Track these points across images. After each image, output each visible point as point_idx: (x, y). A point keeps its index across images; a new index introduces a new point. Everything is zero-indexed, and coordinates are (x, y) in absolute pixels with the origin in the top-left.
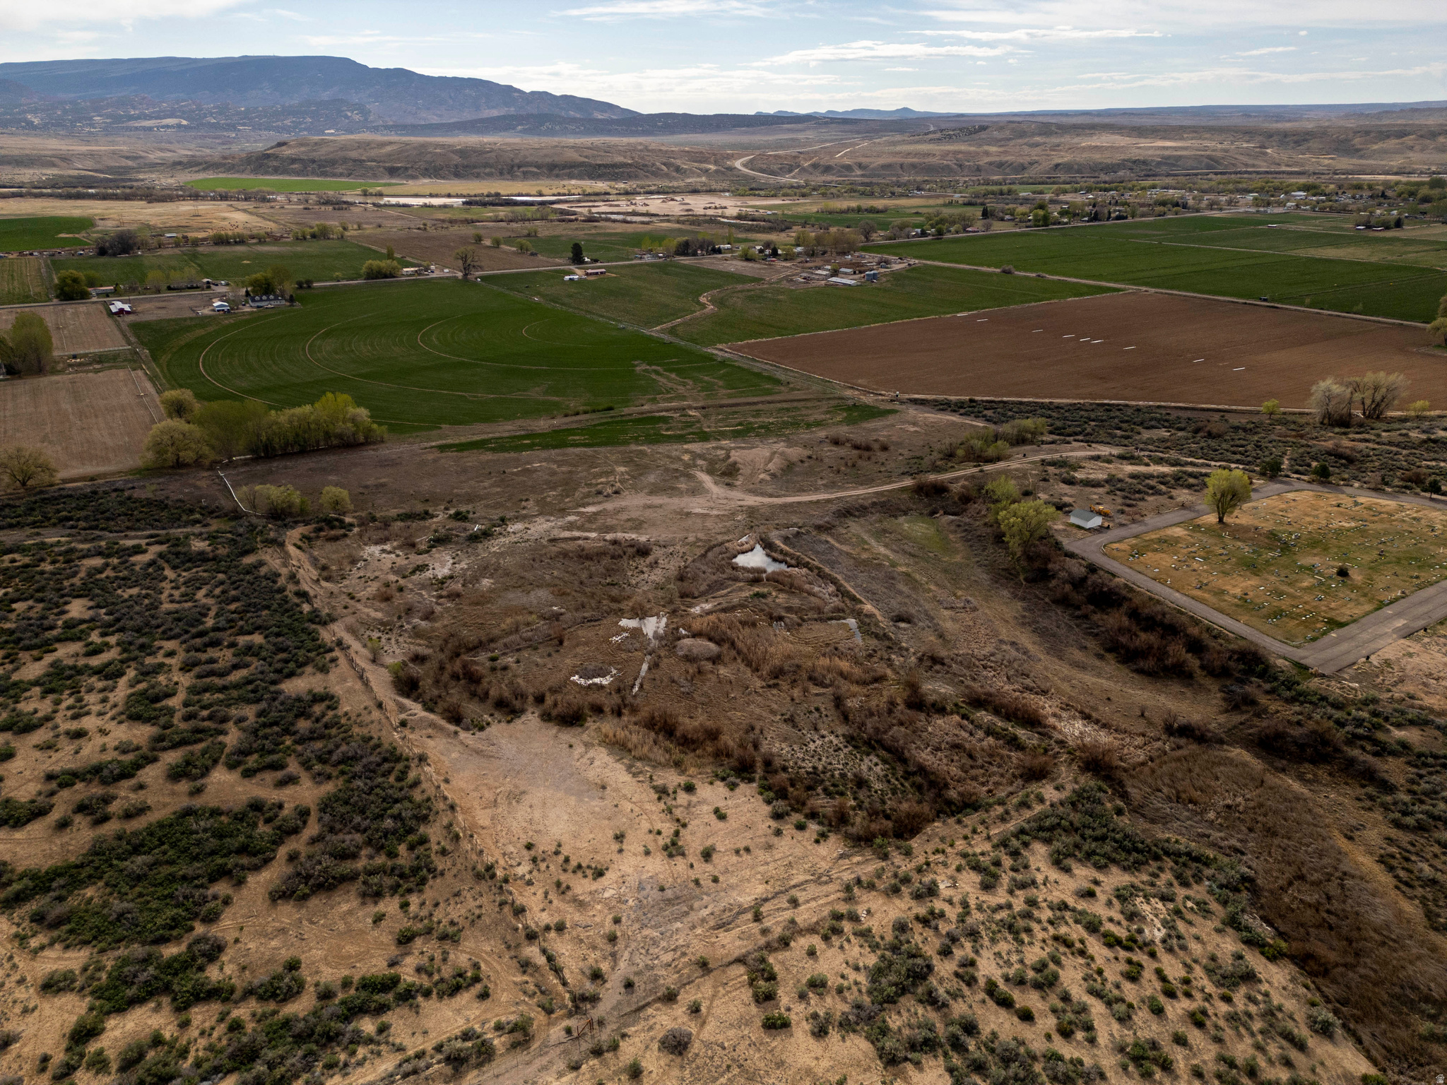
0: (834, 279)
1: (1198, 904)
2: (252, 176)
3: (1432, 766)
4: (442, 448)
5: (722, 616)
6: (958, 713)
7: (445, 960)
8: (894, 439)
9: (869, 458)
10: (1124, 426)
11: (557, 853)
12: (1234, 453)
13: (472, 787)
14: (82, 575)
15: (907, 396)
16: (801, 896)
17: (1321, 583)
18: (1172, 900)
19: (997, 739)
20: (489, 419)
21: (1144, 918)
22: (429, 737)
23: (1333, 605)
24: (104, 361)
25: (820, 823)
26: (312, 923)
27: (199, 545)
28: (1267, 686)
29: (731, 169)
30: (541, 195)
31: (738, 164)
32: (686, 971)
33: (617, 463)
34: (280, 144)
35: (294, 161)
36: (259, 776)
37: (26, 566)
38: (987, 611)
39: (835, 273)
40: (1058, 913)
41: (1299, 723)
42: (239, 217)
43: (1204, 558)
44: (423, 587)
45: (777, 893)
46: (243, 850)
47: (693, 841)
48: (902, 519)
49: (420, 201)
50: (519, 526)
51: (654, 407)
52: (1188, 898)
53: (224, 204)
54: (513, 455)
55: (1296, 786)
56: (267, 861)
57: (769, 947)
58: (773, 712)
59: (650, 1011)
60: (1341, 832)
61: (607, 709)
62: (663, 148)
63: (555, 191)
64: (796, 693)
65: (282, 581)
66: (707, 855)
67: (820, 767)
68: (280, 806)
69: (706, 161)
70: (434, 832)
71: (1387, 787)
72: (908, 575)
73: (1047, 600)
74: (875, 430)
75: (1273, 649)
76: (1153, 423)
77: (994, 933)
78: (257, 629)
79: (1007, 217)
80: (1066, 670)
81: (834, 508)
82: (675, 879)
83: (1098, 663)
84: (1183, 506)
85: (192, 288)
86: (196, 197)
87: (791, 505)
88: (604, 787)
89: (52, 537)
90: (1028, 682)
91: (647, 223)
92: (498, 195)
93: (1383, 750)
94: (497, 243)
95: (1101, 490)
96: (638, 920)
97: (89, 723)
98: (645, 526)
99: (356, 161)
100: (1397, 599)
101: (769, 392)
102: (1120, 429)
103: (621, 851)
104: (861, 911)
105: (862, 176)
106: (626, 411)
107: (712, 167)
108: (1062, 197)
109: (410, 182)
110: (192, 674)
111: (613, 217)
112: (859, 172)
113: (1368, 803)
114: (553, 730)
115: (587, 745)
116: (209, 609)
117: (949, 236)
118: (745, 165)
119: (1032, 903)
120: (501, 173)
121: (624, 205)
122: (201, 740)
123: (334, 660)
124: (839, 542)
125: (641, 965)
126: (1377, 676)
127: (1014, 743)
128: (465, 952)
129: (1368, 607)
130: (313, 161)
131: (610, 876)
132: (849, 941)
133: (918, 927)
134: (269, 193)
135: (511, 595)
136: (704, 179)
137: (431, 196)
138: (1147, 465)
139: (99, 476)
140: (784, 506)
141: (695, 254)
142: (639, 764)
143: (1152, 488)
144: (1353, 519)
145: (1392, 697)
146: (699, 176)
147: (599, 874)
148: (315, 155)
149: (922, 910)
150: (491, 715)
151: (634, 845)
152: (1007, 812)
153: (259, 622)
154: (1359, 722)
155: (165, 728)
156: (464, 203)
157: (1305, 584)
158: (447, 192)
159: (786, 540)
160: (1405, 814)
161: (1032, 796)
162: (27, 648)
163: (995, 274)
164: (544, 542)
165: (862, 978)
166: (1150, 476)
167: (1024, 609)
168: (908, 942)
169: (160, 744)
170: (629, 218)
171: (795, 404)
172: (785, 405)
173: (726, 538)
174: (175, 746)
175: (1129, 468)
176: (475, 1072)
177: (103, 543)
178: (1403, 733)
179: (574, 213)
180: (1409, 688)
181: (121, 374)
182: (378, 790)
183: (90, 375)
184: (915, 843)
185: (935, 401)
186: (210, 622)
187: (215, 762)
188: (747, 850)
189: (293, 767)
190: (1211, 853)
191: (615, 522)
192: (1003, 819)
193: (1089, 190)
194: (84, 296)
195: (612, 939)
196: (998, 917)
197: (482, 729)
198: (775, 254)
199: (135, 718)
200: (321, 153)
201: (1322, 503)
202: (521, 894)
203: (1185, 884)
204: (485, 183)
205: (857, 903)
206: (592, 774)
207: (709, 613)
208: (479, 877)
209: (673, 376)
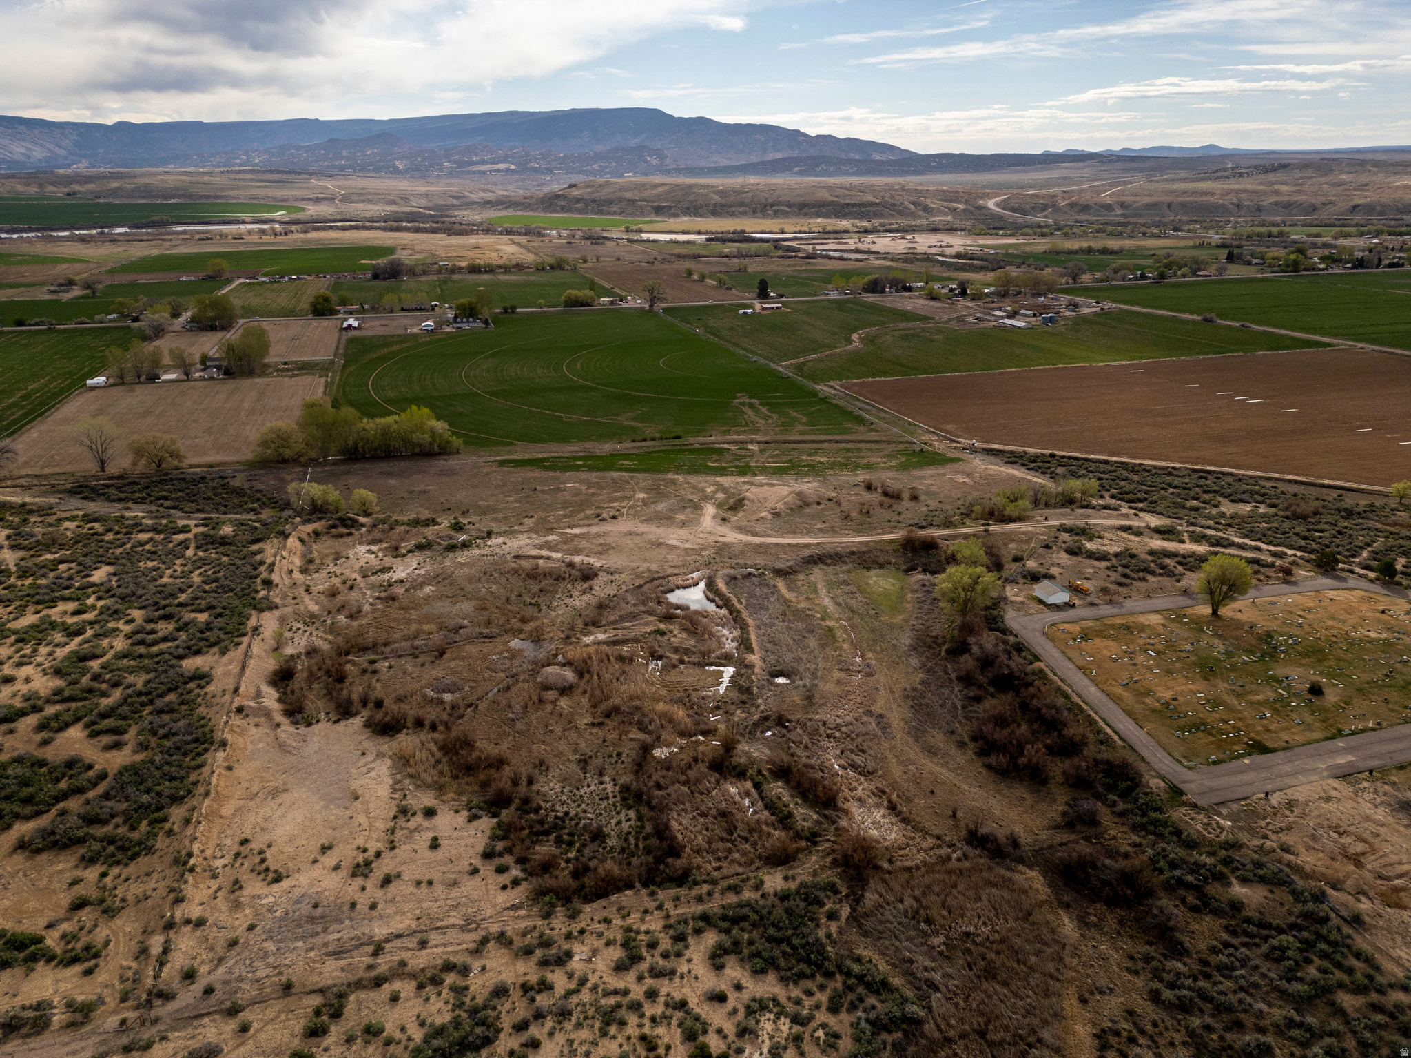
0: (1006, 321)
1: (826, 1034)
2: (542, 214)
3: (1253, 937)
4: (502, 463)
5: (604, 648)
6: (752, 780)
7: (90, 932)
8: (934, 489)
9: (890, 506)
10: (1206, 497)
11: (261, 852)
12: (1305, 538)
13: (248, 777)
14: (128, 546)
15: (985, 446)
16: (434, 938)
17: (1280, 698)
18: (802, 1024)
19: (773, 814)
20: (565, 439)
21: (757, 1036)
22: (257, 725)
23: (1273, 727)
24: (304, 368)
25: (524, 870)
26: (25, 875)
27: (227, 530)
28: (1121, 806)
29: (980, 208)
30: (783, 232)
31: (991, 204)
32: (268, 990)
33: (641, 490)
34: (571, 186)
35: (578, 200)
36: (99, 738)
37: (96, 534)
38: (882, 679)
39: (1013, 315)
40: (669, 1012)
41: (1126, 856)
42: (511, 249)
43: (1158, 653)
44: (372, 587)
45: (415, 932)
46: (29, 800)
47: (386, 865)
48: (873, 572)
49: (668, 237)
50: (500, 540)
51: (719, 439)
52: (824, 1026)
53: (506, 238)
54: (558, 474)
55: (1068, 927)
56: (38, 814)
57: (358, 985)
58: (575, 751)
59: (206, 1020)
60: (1079, 989)
61: (427, 723)
62: (920, 188)
63: (797, 229)
64: (613, 736)
65: (263, 568)
66: (387, 881)
67: (572, 813)
68: (90, 767)
69: (956, 201)
70: (176, 813)
71: (1178, 951)
72: (830, 630)
73: (953, 676)
74: (920, 478)
75: (1158, 766)
76: (1243, 496)
77: (586, 1018)
78: (210, 607)
79: (1256, 261)
80: (913, 752)
81: (807, 552)
82: (337, 897)
83: (953, 750)
84: (1185, 592)
85: (421, 309)
86: (487, 231)
87: (768, 545)
88: (356, 798)
89: (137, 512)
90: (858, 760)
91: (861, 260)
92: (743, 232)
93: (1205, 906)
94: (703, 278)
95: (1104, 564)
96: (270, 931)
97: (27, 670)
98: (611, 552)
99: (632, 202)
100: (1363, 731)
101: (846, 431)
102: (1197, 499)
103: (315, 861)
104: (476, 966)
105: (1122, 215)
106: (692, 440)
107: (961, 206)
108: (1341, 241)
109: (672, 220)
110: (130, 641)
111: (832, 254)
112: (1119, 212)
113: (1140, 964)
114: (367, 733)
115: (380, 755)
116: (190, 586)
117: (1174, 280)
118: (997, 205)
119: (652, 995)
120: (754, 212)
121: (852, 244)
122: (85, 699)
123: (238, 644)
124: (790, 589)
125: (237, 974)
126: (1265, 818)
127: (784, 820)
128: (110, 928)
129: (1317, 735)
130: (594, 201)
131: (285, 884)
132: (439, 994)
133: (516, 995)
134: (545, 229)
135: (439, 604)
136: (949, 218)
137: (684, 232)
138: (1183, 542)
139: (219, 465)
140: (760, 546)
141: (883, 292)
142: (407, 782)
143: (1163, 567)
144: (1390, 629)
145: (1261, 847)
146: (946, 215)
147: (278, 879)
148: (597, 195)
149: (533, 979)
150: (327, 713)
151: (330, 860)
152: (709, 894)
153: (214, 603)
154: (1196, 868)
155: (70, 684)
156: (708, 240)
157: (1260, 697)
158: (697, 229)
159: (732, 579)
160: (1172, 986)
161: (752, 882)
162: (37, 603)
163: (1194, 322)
164: (509, 557)
165: (418, 1035)
166: (1173, 555)
167: (922, 682)
168: (494, 1008)
169: (58, 696)
170: (845, 255)
171: (862, 445)
172: (850, 446)
173: (676, 571)
174: (64, 701)
175: (1157, 543)
176: (20, 1041)
177: (164, 522)
178: (1244, 890)
179: (798, 250)
180: (1289, 839)
181: (309, 379)
182: (166, 768)
183: (287, 379)
184: (588, 909)
185: (1012, 452)
186: (183, 597)
187: (78, 719)
188: (430, 883)
189: (131, 735)
190: (896, 981)
191: (588, 545)
192: (700, 899)
193: (1378, 234)
194: (333, 312)
195: (233, 944)
196: (603, 1002)
197: (309, 725)
198: (963, 293)
199: (58, 672)
200: (603, 194)
201: (1364, 607)
202: (196, 886)
203: (834, 1009)
204: (737, 221)
205: (481, 957)
206: (355, 785)
207: (599, 643)
208: (176, 861)
209: (764, 410)
